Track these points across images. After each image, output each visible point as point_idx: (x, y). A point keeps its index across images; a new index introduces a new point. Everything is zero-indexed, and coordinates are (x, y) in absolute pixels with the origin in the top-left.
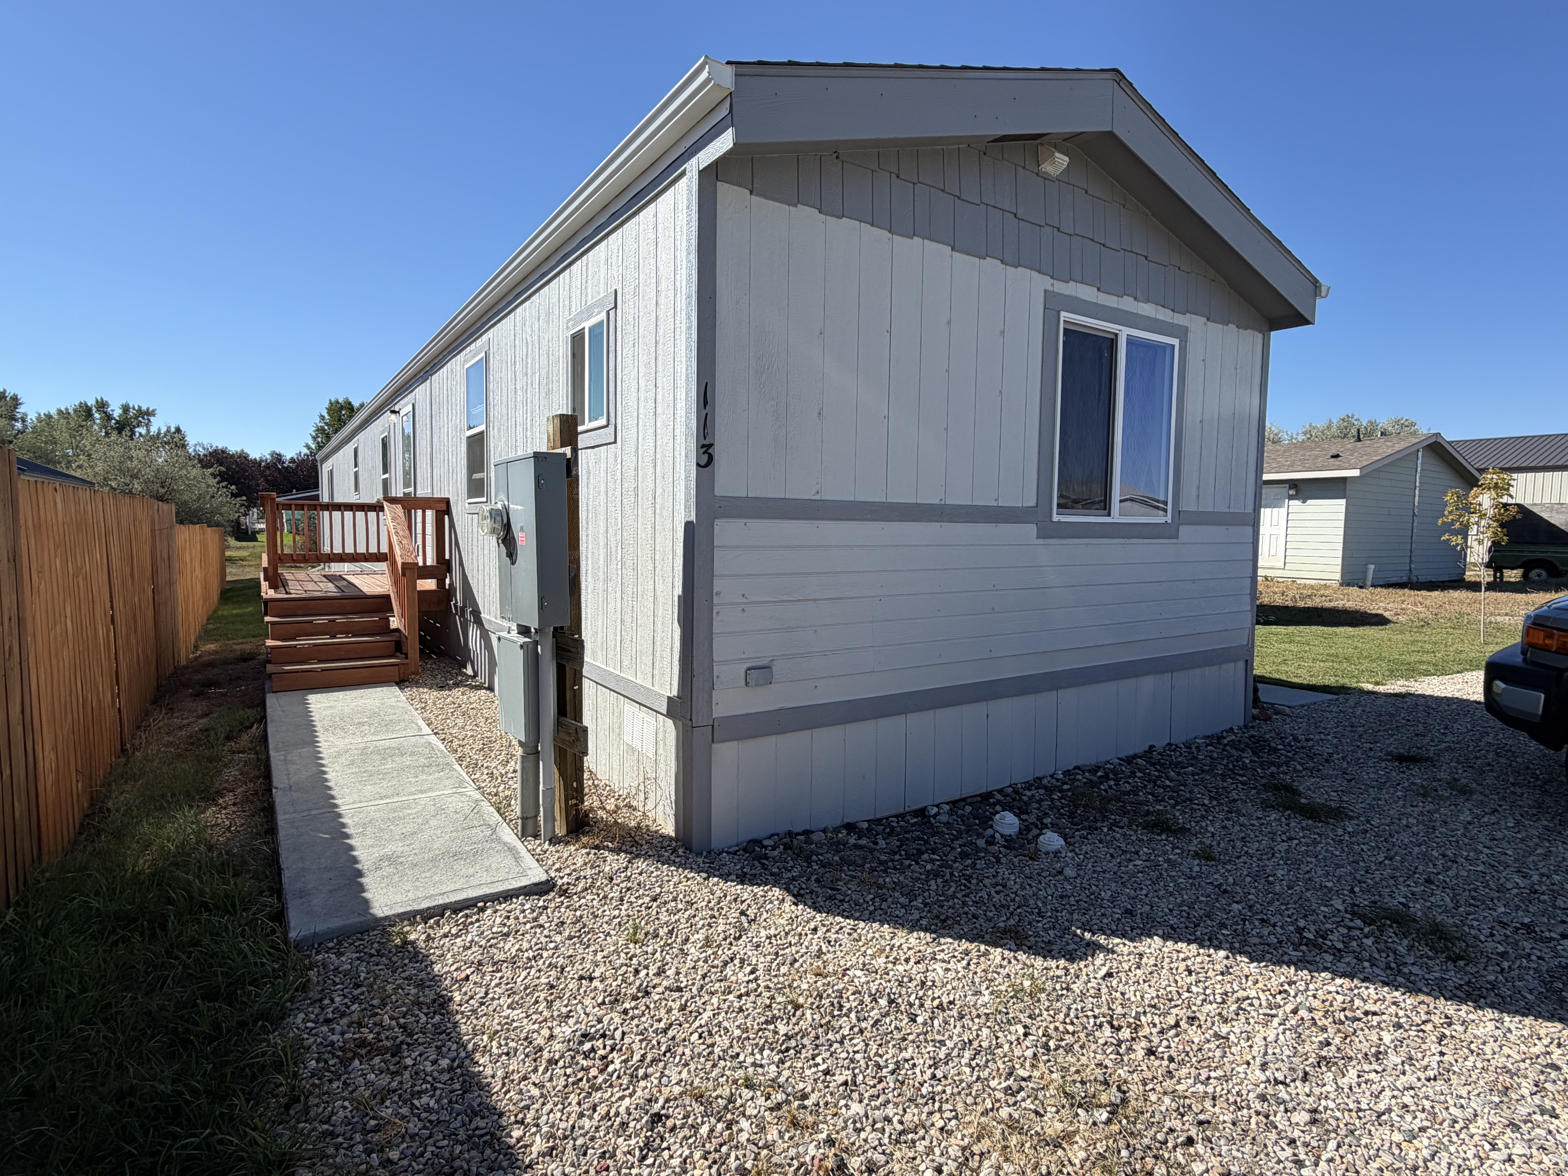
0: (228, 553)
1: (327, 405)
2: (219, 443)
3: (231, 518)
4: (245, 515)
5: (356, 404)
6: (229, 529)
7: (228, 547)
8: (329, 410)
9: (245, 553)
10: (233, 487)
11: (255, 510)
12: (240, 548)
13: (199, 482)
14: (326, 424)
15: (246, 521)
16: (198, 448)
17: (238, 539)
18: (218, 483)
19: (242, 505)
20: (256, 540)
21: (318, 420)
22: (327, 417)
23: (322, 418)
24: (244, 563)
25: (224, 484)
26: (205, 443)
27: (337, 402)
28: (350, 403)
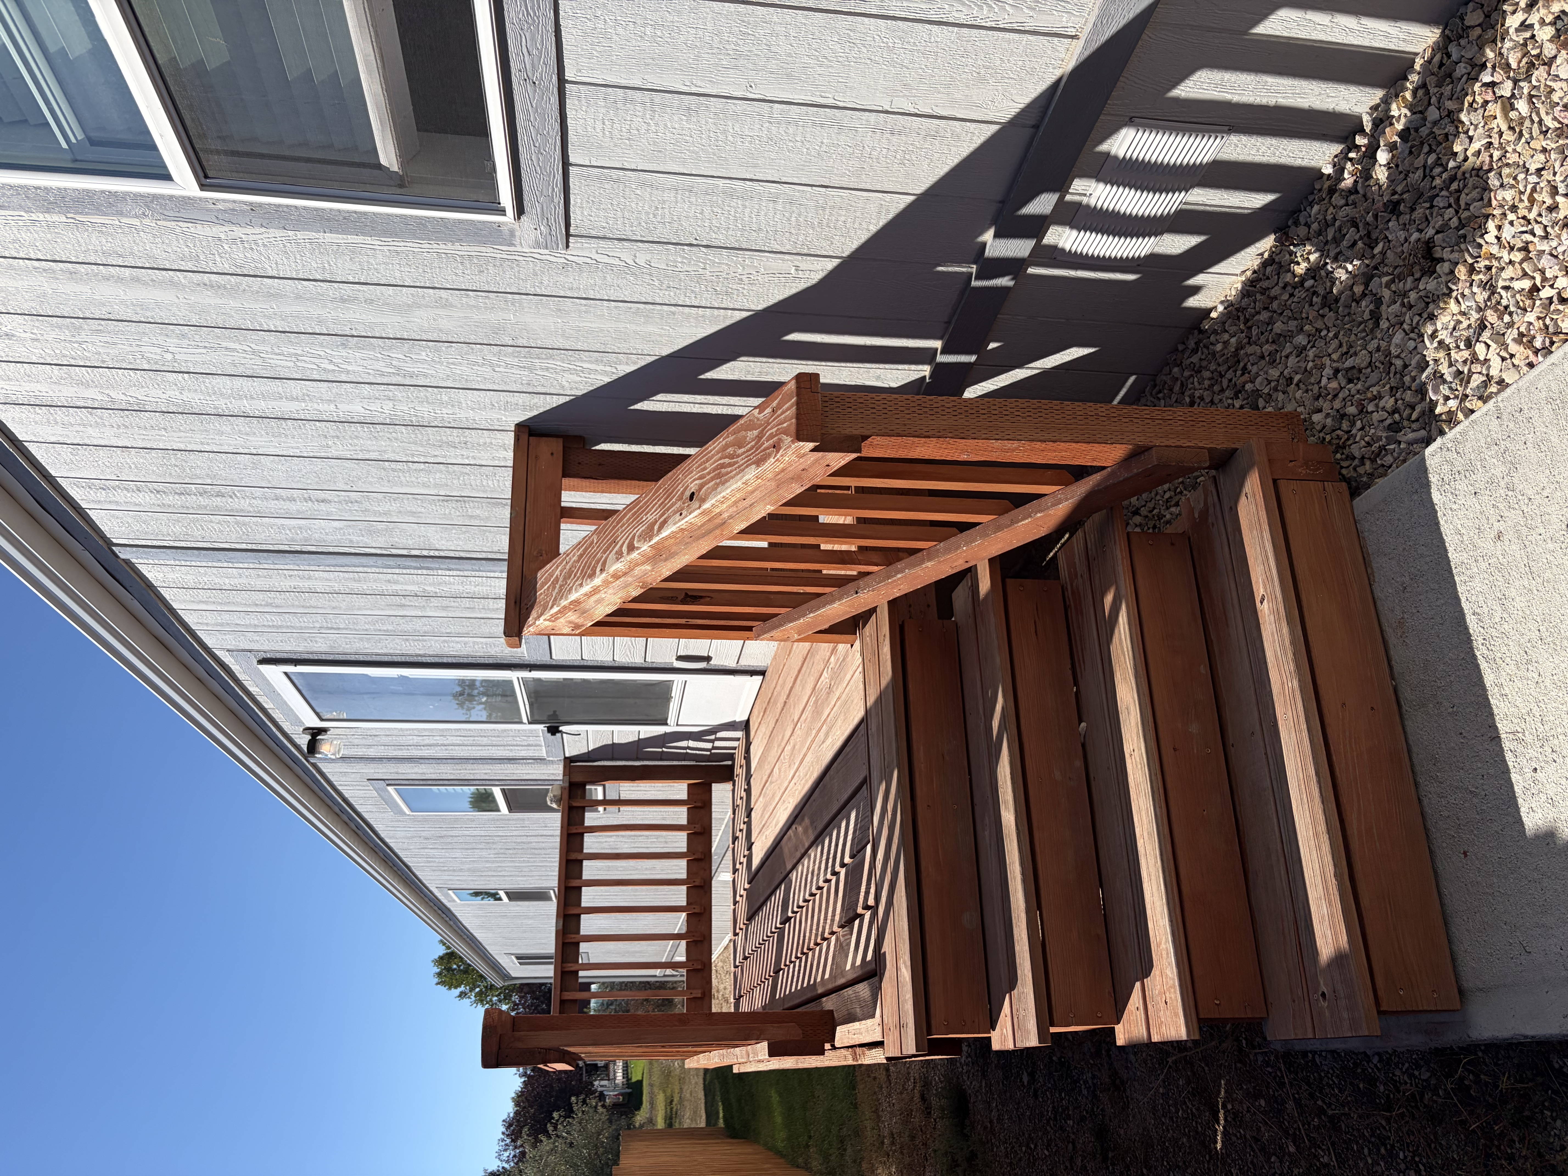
0: (660, 1124)
1: (442, 989)
2: (498, 1130)
3: (604, 1118)
4: (602, 1096)
5: (441, 951)
6: (623, 1122)
7: (651, 1121)
8: (451, 985)
9: (660, 1099)
10: (555, 1115)
11: (596, 1083)
12: (652, 1104)
13: (546, 1165)
14: (471, 990)
15: (611, 1095)
16: (504, 1157)
17: (638, 1106)
18: (549, 1137)
19: (584, 1102)
20: (640, 1083)
21: (466, 1001)
22: (462, 988)
23: (462, 995)
24: (676, 1100)
25: (550, 1128)
26: (497, 1148)
27: (439, 974)
28: (441, 958)
